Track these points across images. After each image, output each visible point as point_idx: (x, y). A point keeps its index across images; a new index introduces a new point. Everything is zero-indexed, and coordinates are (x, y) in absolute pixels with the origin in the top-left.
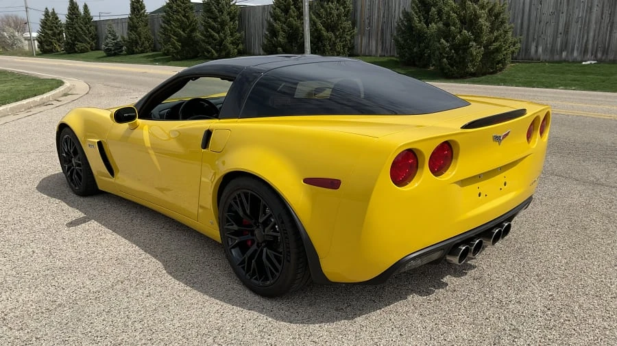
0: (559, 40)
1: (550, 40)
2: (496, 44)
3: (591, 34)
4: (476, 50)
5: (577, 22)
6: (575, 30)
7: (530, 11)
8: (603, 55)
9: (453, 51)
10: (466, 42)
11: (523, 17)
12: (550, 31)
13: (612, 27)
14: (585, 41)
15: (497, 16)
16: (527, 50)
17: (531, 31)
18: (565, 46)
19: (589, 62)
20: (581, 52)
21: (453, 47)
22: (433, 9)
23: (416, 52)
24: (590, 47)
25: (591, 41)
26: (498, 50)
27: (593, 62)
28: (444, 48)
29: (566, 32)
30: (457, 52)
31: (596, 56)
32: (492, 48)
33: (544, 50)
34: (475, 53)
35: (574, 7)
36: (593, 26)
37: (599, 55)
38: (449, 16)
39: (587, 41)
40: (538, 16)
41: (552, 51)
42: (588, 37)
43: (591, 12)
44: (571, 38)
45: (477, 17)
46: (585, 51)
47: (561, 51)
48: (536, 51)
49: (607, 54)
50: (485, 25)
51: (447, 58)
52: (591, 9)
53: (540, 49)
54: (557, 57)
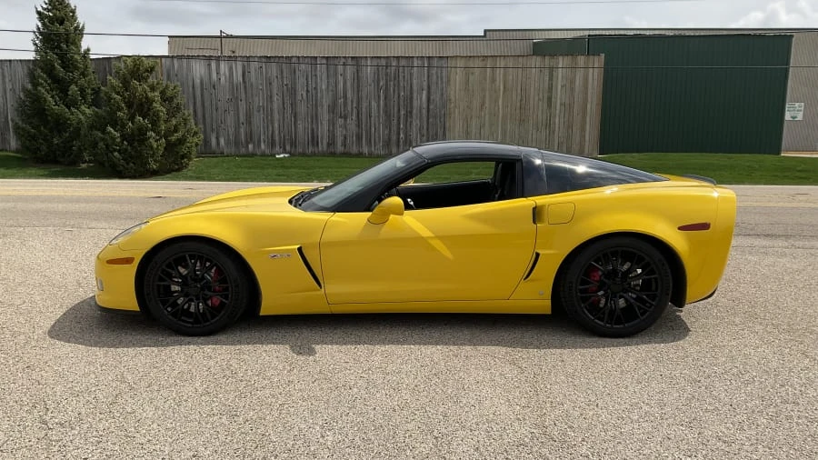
0: (242, 130)
1: (232, 131)
2: (179, 135)
3: (276, 125)
4: (156, 142)
5: (259, 111)
6: (258, 120)
7: (202, 95)
8: (291, 146)
9: (125, 142)
10: (142, 132)
11: (195, 104)
12: (230, 120)
13: (295, 117)
14: (270, 132)
15: (170, 99)
16: (206, 142)
17: (208, 120)
18: (250, 138)
19: (282, 156)
20: (268, 145)
21: (123, 137)
22: (73, 87)
23: (57, 144)
24: (277, 138)
25: (277, 132)
26: (181, 141)
27: (286, 155)
28: (113, 139)
29: (249, 121)
30: (130, 144)
31: (285, 149)
32: (173, 138)
33: (228, 142)
34: (155, 146)
35: (252, 95)
36: (276, 116)
37: (288, 148)
38: (110, 99)
39: (273, 132)
40: (214, 103)
41: (237, 143)
42: (273, 127)
43: (271, 102)
44: (254, 128)
45: (150, 101)
46: (273, 144)
47: (247, 143)
48: (218, 143)
49: (295, 146)
50: (162, 111)
51: (119, 151)
52: (271, 97)
53: (222, 141)
54: (243, 151)
